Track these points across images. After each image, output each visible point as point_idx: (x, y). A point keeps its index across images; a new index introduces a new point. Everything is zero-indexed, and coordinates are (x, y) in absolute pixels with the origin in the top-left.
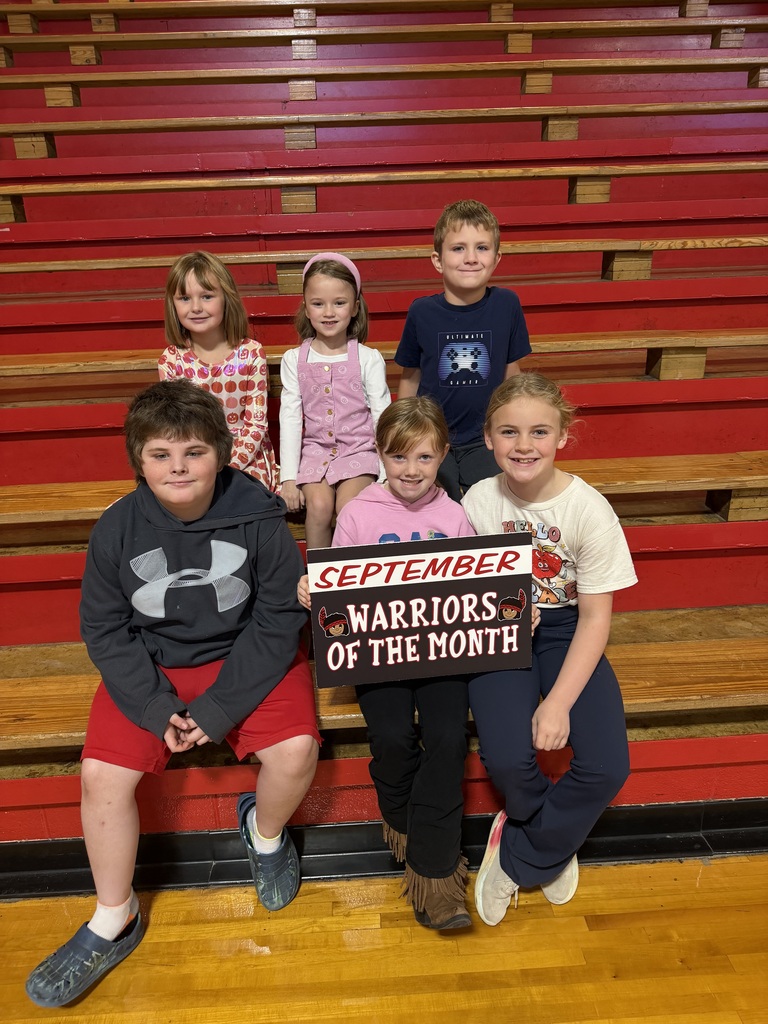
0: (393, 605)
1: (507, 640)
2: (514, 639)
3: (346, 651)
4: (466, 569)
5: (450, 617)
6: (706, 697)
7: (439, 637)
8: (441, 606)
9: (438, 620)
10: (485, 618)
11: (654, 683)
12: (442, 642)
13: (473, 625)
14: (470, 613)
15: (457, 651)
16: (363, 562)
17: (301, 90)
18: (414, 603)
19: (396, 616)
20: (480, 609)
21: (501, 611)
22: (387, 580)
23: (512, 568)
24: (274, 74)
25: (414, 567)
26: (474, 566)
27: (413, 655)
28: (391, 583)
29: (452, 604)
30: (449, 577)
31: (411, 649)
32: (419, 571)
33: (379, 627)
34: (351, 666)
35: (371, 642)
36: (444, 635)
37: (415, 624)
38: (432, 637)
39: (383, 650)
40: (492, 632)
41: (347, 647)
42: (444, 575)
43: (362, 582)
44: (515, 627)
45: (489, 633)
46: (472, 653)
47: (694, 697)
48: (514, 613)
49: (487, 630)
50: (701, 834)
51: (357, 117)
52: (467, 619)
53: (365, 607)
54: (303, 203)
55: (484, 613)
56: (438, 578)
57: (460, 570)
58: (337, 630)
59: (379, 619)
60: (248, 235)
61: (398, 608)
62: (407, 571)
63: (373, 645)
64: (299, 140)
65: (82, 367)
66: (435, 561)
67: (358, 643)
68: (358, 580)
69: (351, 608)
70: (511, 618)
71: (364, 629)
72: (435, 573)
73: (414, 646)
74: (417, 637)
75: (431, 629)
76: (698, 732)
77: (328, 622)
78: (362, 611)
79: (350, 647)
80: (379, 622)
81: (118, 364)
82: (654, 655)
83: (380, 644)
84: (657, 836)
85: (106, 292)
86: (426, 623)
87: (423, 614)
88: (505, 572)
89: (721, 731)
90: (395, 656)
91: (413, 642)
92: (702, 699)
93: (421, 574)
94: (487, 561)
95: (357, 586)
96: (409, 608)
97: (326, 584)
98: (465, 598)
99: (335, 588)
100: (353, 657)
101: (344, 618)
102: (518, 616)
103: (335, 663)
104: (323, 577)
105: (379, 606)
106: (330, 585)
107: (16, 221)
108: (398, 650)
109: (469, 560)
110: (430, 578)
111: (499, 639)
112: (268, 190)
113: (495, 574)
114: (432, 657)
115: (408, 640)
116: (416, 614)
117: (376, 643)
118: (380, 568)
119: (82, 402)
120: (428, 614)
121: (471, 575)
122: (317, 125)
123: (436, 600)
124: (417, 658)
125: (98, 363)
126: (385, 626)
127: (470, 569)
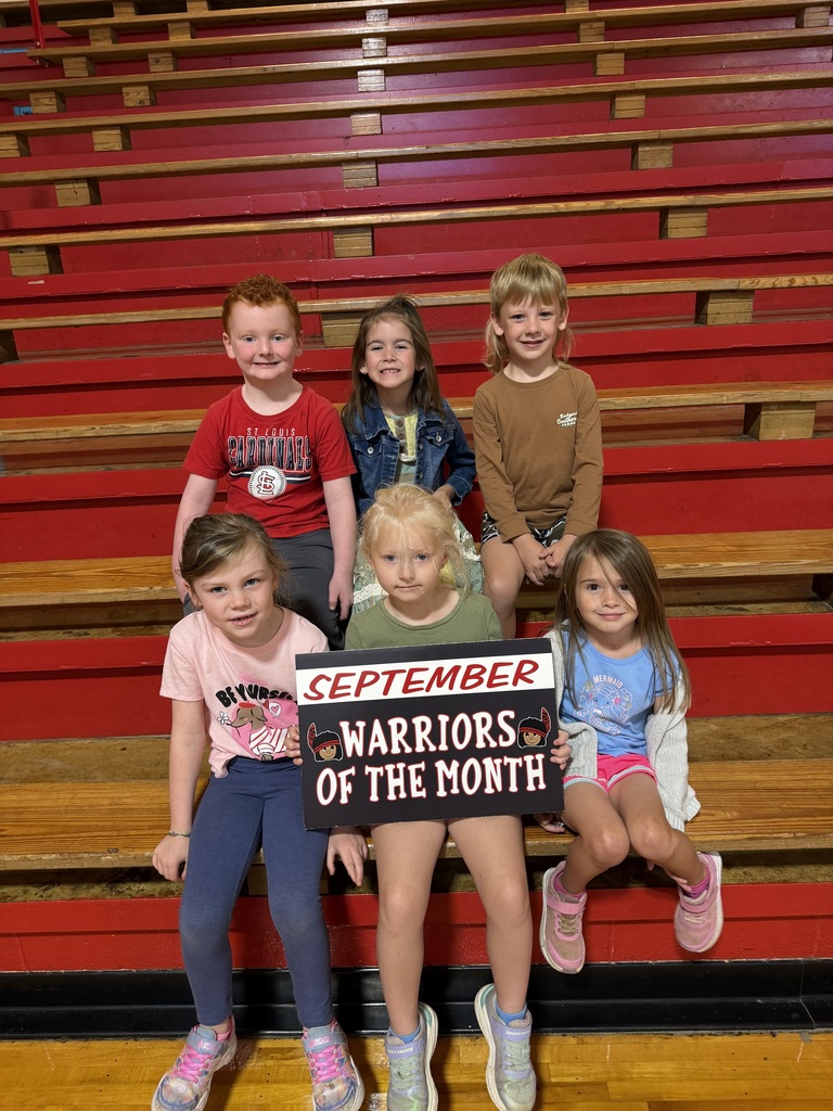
0: (393, 723)
1: (531, 774)
2: (539, 773)
3: (338, 780)
4: (476, 681)
5: (461, 741)
6: (800, 835)
7: (449, 766)
8: (449, 725)
10: (503, 744)
11: (735, 814)
12: (452, 773)
13: (489, 752)
14: (484, 737)
15: (471, 785)
16: (358, 669)
17: (365, 124)
18: (417, 721)
19: (397, 737)
20: (496, 731)
21: (521, 734)
22: (386, 693)
23: (531, 681)
24: (335, 108)
25: (416, 677)
26: (486, 677)
27: (419, 789)
29: (462, 725)
30: (457, 690)
31: (416, 782)
32: (422, 682)
33: (377, 750)
34: (344, 800)
35: (368, 769)
36: (455, 764)
37: (420, 748)
38: (440, 765)
39: (383, 781)
40: (513, 762)
41: (340, 775)
42: (451, 687)
43: (357, 694)
44: (540, 757)
45: (508, 764)
46: (490, 789)
47: (786, 835)
48: (537, 738)
49: (507, 760)
50: (801, 1000)
51: (421, 150)
52: (480, 744)
53: (361, 724)
54: (360, 245)
55: (501, 737)
57: (470, 682)
58: (328, 753)
59: (377, 740)
60: (298, 283)
61: (399, 727)
62: (408, 682)
63: (370, 773)
64: (359, 178)
65: (98, 430)
66: (439, 671)
67: (352, 771)
68: (352, 691)
69: (343, 725)
70: (534, 745)
71: (360, 753)
72: (440, 684)
73: (420, 777)
74: (422, 766)
75: (439, 755)
76: (794, 875)
78: (357, 729)
79: (343, 775)
80: (377, 745)
81: (136, 427)
82: (740, 778)
83: (379, 773)
84: (746, 1000)
85: (146, 347)
86: (432, 748)
87: (429, 736)
88: (522, 686)
89: (824, 876)
90: (397, 790)
91: (418, 772)
92: (795, 838)
93: (424, 685)
94: (501, 671)
95: (351, 698)
96: (411, 727)
97: (316, 695)
98: (478, 717)
99: (327, 700)
100: (347, 788)
101: (336, 738)
102: (542, 742)
103: (326, 796)
104: (313, 686)
105: (377, 724)
106: (321, 696)
107: (51, 273)
108: (400, 782)
109: (480, 670)
110: (435, 691)
111: (522, 772)
112: (325, 233)
113: (509, 688)
114: (442, 793)
115: (412, 768)
116: (421, 736)
117: (373, 772)
118: (377, 677)
119: (101, 469)
120: (434, 736)
121: (483, 689)
122: (378, 160)
123: (444, 719)
124: (423, 793)
125: (115, 426)
126: (384, 750)
127: (481, 681)
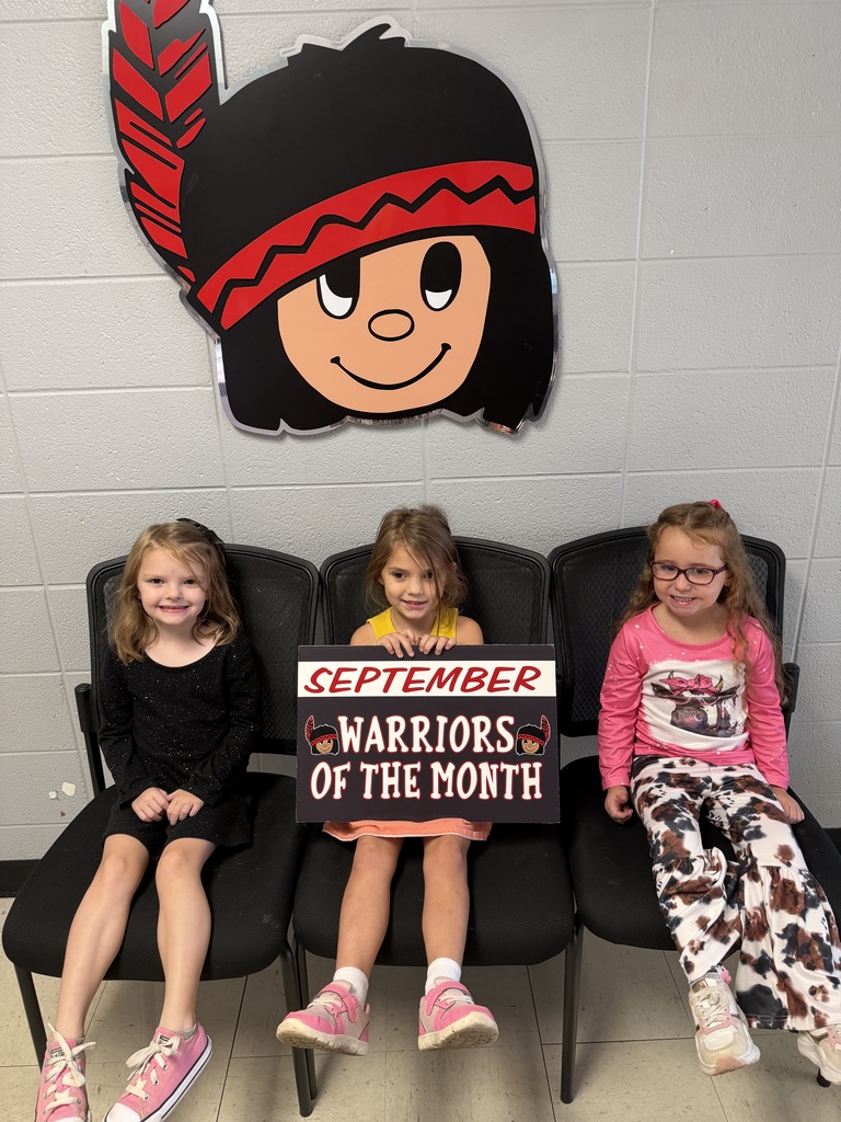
0: (391, 721)
1: (528, 782)
2: (536, 781)
3: (333, 774)
4: (477, 684)
5: (458, 744)
7: (445, 769)
8: (447, 727)
9: (444, 746)
10: (500, 750)
12: (448, 776)
13: (485, 757)
14: (482, 741)
15: (466, 789)
16: (360, 665)
18: (415, 720)
19: (394, 735)
20: (494, 736)
21: (520, 741)
22: (386, 689)
23: (532, 688)
25: (417, 676)
26: (487, 680)
27: (413, 790)
28: (389, 694)
29: (460, 727)
30: (457, 692)
31: (410, 782)
32: (423, 681)
33: (374, 747)
34: (337, 795)
35: (363, 766)
36: (451, 767)
37: (417, 748)
38: (436, 767)
39: (377, 779)
40: (510, 769)
41: (335, 769)
42: (451, 689)
43: (357, 690)
44: (537, 765)
45: (505, 770)
46: (484, 796)
48: (536, 746)
52: (478, 749)
53: (359, 720)
55: (499, 743)
56: (445, 692)
58: (324, 747)
59: (374, 737)
61: (397, 725)
62: (409, 680)
63: (365, 770)
66: (441, 671)
67: (347, 766)
68: (353, 686)
69: (343, 720)
70: (533, 753)
71: (356, 749)
72: (441, 685)
73: (414, 778)
74: (418, 766)
75: (435, 757)
77: (317, 735)
78: (355, 725)
79: (338, 770)
80: (373, 742)
83: (374, 771)
87: (426, 736)
88: (523, 692)
90: (391, 788)
91: (414, 772)
94: (502, 676)
95: (351, 694)
96: (409, 727)
97: (316, 688)
98: (477, 720)
99: (326, 694)
100: (341, 784)
101: (333, 732)
102: (540, 751)
103: (320, 789)
104: (314, 679)
105: (375, 721)
106: (321, 689)
108: (395, 781)
111: (518, 779)
113: (510, 693)
114: (436, 795)
115: (407, 768)
116: (419, 736)
117: (369, 769)
118: (378, 674)
120: (432, 737)
121: (483, 692)
123: (442, 720)
124: (417, 794)
127: (482, 684)
